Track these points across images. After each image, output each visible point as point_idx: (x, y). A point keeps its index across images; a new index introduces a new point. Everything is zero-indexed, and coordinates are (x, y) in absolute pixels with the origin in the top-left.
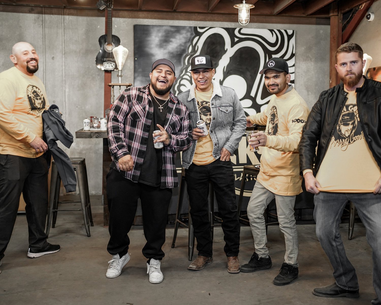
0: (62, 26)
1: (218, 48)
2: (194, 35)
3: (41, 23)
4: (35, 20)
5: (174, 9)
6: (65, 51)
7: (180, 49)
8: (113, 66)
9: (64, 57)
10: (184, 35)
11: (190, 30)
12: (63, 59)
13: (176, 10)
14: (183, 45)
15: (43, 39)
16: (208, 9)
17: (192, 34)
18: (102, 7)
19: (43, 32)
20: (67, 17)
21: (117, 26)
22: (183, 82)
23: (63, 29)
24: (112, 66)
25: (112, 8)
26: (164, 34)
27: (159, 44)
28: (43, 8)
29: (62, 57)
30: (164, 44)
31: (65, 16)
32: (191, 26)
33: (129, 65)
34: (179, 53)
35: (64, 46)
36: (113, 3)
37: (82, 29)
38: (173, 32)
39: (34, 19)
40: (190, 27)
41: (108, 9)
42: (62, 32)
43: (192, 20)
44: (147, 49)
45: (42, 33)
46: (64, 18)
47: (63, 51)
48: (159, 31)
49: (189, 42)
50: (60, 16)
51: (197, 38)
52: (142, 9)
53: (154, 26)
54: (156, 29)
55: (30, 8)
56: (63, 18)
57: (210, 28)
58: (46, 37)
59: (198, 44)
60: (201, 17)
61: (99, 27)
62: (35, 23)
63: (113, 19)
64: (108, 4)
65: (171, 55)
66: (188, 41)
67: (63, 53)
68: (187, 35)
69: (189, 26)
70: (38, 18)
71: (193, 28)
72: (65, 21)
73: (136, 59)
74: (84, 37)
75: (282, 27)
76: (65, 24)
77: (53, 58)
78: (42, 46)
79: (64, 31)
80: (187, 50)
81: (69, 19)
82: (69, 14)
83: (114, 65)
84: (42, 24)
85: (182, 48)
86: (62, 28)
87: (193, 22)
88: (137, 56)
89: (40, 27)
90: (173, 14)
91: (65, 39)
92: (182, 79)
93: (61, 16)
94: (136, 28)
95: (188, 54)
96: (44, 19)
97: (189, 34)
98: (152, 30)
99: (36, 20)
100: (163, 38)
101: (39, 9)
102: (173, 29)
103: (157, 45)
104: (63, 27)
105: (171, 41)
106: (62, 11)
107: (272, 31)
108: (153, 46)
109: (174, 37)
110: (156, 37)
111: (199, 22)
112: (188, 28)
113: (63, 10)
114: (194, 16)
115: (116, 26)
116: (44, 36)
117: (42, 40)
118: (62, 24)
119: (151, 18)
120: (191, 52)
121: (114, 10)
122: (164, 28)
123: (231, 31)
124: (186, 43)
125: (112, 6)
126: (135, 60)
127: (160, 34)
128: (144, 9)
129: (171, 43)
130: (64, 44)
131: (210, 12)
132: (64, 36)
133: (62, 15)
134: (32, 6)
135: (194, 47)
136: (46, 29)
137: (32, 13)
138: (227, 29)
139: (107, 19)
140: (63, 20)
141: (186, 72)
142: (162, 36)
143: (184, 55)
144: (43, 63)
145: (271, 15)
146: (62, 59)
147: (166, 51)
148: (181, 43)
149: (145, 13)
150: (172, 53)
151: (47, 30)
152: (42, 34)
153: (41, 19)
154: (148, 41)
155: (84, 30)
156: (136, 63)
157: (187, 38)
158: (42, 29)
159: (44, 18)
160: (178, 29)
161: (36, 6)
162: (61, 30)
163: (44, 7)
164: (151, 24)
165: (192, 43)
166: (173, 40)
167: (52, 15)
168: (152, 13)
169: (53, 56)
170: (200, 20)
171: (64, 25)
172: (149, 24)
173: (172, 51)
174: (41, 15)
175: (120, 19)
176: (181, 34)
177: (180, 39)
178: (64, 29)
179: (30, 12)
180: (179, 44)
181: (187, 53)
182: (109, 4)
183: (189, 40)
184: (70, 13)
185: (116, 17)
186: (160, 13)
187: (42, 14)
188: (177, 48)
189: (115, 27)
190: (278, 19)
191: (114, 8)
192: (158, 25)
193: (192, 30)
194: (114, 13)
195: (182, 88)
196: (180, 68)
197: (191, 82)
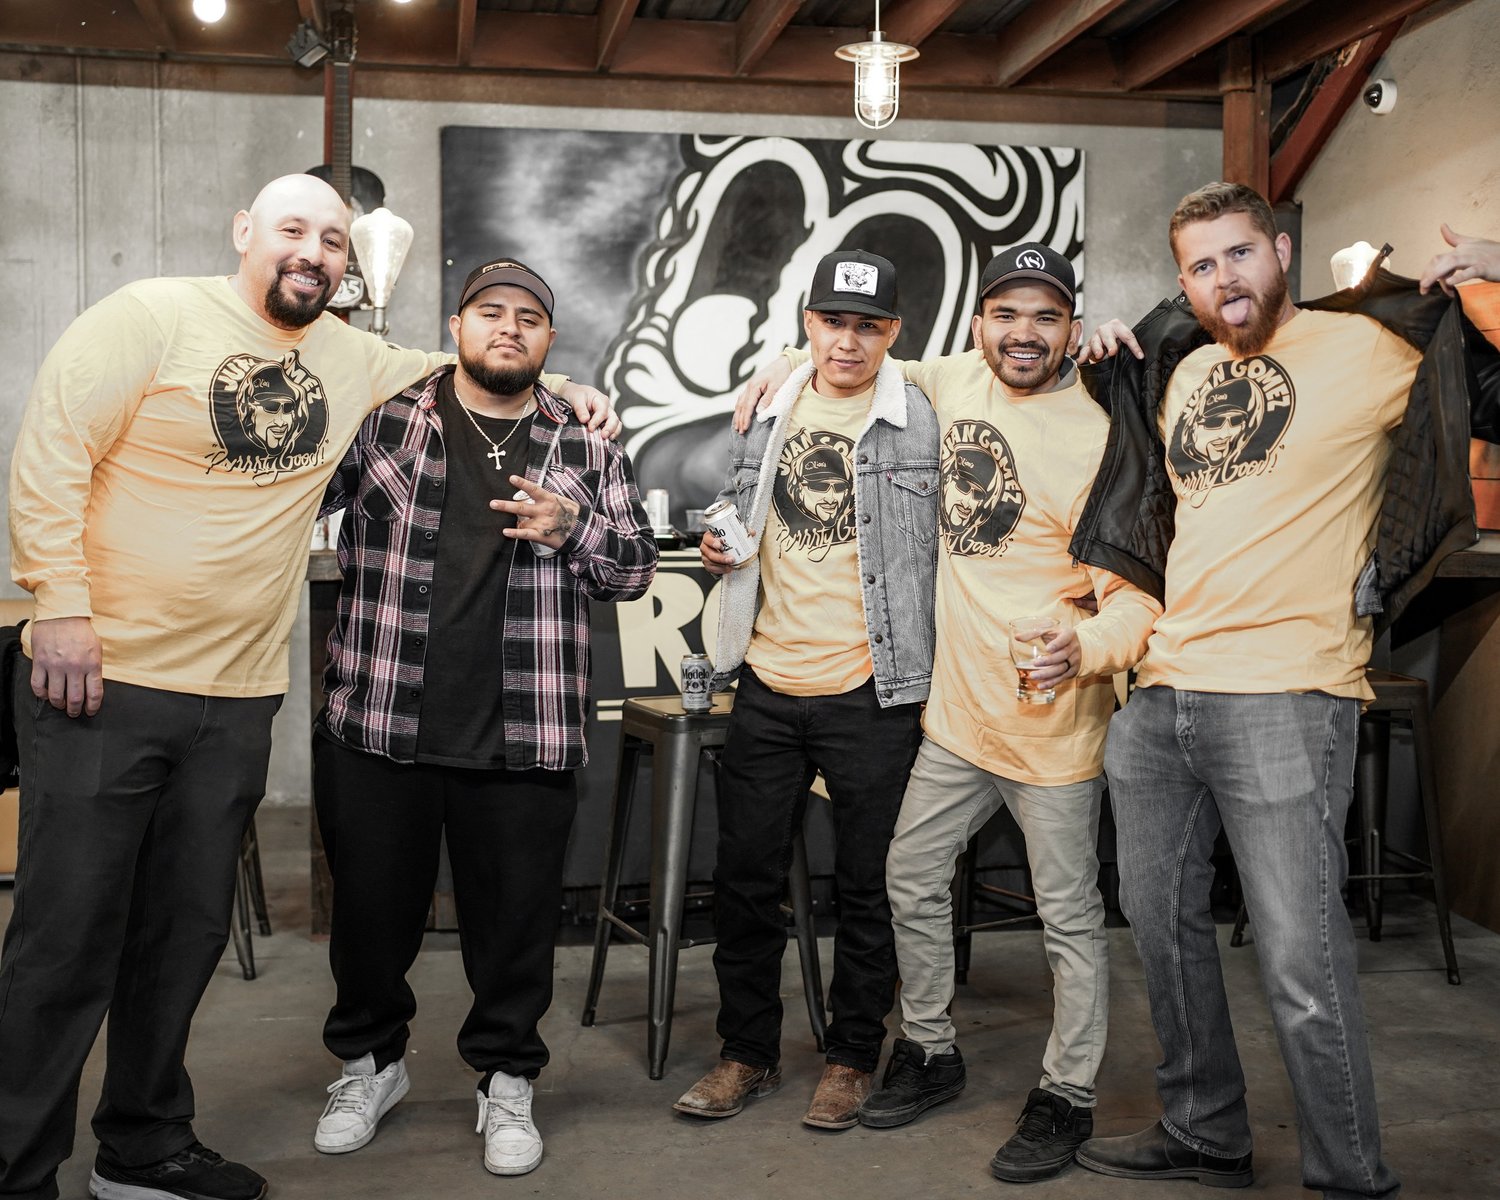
0: (154, 132)
1: (778, 219)
2: (682, 166)
3: (68, 119)
4: (44, 107)
5: (600, 63)
6: (163, 229)
7: (627, 221)
8: (356, 290)
9: (163, 253)
10: (643, 168)
11: (665, 147)
12: (159, 262)
13: (609, 68)
14: (638, 205)
15: (77, 183)
16: (737, 66)
17: (672, 165)
18: (312, 57)
19: (77, 155)
20: (173, 96)
21: (373, 129)
22: (637, 354)
23: (157, 143)
24: (352, 292)
25: (353, 58)
26: (561, 162)
27: (540, 201)
28: (79, 61)
29: (155, 257)
30: (563, 203)
31: (166, 93)
32: (670, 131)
33: (420, 286)
34: (621, 238)
35: (163, 210)
36: (355, 40)
37: (234, 144)
38: (597, 156)
39: (39, 104)
40: (667, 137)
41: (337, 64)
42: (154, 152)
43: (673, 109)
44: (495, 225)
45: (73, 157)
46: (161, 100)
47: (158, 230)
48: (541, 151)
49: (660, 194)
50: (146, 94)
51: (695, 177)
52: (474, 65)
53: (520, 132)
54: (529, 144)
55: (24, 58)
56: (157, 99)
57: (747, 139)
58: (90, 175)
59: (697, 205)
60: (709, 94)
61: (300, 134)
62: (46, 120)
63: (359, 104)
64: (337, 43)
65: (591, 248)
66: (658, 190)
67: (159, 238)
68: (654, 168)
69: (662, 130)
70: (59, 99)
71: (677, 140)
72: (166, 112)
73: (450, 262)
74: (241, 175)
75: (1031, 135)
76: (166, 123)
77: (117, 259)
78: (74, 210)
79: (161, 151)
80: (653, 228)
81: (180, 102)
82: (180, 85)
83: (359, 286)
84: (73, 121)
85: (635, 218)
86: (154, 141)
87: (679, 114)
88: (453, 250)
89: (65, 134)
90: (598, 84)
91: (166, 181)
92: (635, 342)
93: (148, 91)
94: (450, 138)
95: (659, 244)
96: (80, 104)
97: (661, 165)
98: (513, 147)
99: (50, 108)
100: (557, 181)
101: (63, 64)
102: (596, 145)
103: (534, 208)
104: (157, 135)
105: (590, 193)
106: (156, 73)
107: (990, 151)
108: (517, 210)
109: (602, 177)
110: (528, 173)
111: (700, 117)
112: (656, 139)
113: (159, 69)
114: (680, 93)
115: (369, 133)
116: (81, 171)
117: (73, 185)
118: (153, 124)
119: (511, 100)
120: (670, 236)
121: (358, 66)
122: (563, 140)
123: (827, 154)
124: (647, 199)
125: (351, 52)
126: (444, 268)
127: (546, 165)
128: (482, 64)
129: (588, 200)
130: (163, 204)
131: (745, 75)
132: (162, 171)
133: (152, 86)
134: (34, 54)
135: (681, 217)
136: (88, 143)
137: (34, 80)
138: (812, 145)
139: (330, 103)
140: (157, 107)
141: (651, 313)
142: (554, 173)
143: (643, 247)
144: (78, 278)
145: (988, 88)
146: (155, 263)
147: (569, 232)
148: (628, 198)
149: (486, 80)
150: (594, 240)
151: (93, 149)
152: (74, 162)
153: (71, 103)
154: (498, 190)
155: (241, 146)
156: (451, 278)
157: (652, 179)
158: (74, 144)
159: (80, 99)
160: (618, 145)
161: (49, 53)
162: (150, 149)
163: (83, 57)
164: (511, 125)
165: (673, 199)
166: (597, 186)
167: (112, 89)
168: (516, 80)
169: (115, 250)
170: (709, 109)
171: (161, 128)
172: (503, 125)
173: (594, 232)
174: (69, 88)
175: (388, 103)
176: (629, 163)
177: (626, 184)
178: (162, 142)
179: (26, 75)
180: (621, 204)
181: (653, 238)
182: (341, 42)
183: (663, 189)
184: (184, 78)
185: (370, 94)
186: (548, 81)
187: (75, 82)
188: (613, 218)
189: (365, 134)
190: (1017, 103)
191: (361, 60)
192: (536, 125)
193: (672, 150)
194: (362, 79)
195: (634, 379)
196: (625, 298)
197: (668, 353)
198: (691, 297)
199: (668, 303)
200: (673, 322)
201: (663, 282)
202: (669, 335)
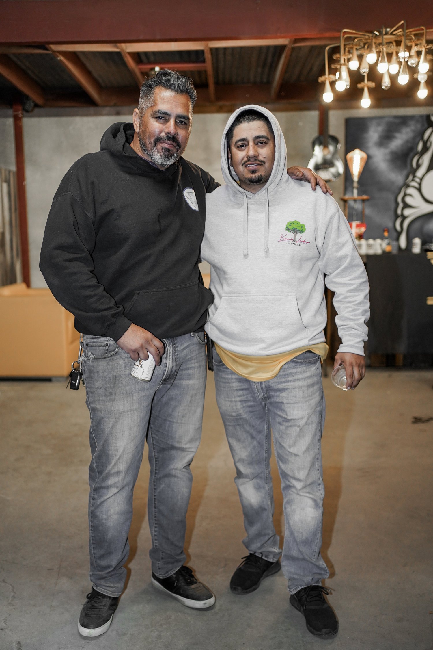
2: (426, 125)
7: (407, 146)
10: (413, 128)
11: (420, 120)
14: (410, 140)
17: (423, 125)
22: (410, 191)
26: (386, 127)
27: (378, 141)
30: (386, 141)
32: (422, 114)
34: (405, 152)
38: (398, 125)
40: (421, 116)
43: (422, 106)
48: (378, 124)
49: (419, 136)
51: (430, 129)
53: (372, 119)
54: (374, 122)
59: (431, 139)
65: (394, 156)
66: (417, 135)
68: (417, 127)
69: (420, 114)
71: (425, 117)
80: (416, 148)
85: (410, 145)
87: (425, 108)
92: (408, 186)
94: (348, 122)
95: (418, 153)
97: (419, 126)
98: (370, 124)
100: (384, 134)
102: (397, 121)
103: (376, 143)
105: (395, 137)
108: (370, 144)
109: (399, 132)
110: (374, 132)
111: (432, 108)
112: (417, 117)
120: (422, 150)
122: (386, 120)
124: (414, 138)
127: (380, 129)
129: (394, 140)
135: (425, 144)
141: (414, 176)
142: (383, 131)
143: (412, 154)
147: (388, 151)
148: (408, 138)
150: (395, 153)
154: (365, 138)
157: (416, 131)
160: (404, 121)
164: (369, 116)
165: (422, 138)
166: (397, 135)
172: (366, 116)
173: (396, 150)
176: (408, 126)
177: (407, 134)
180: (405, 140)
181: (416, 151)
183: (419, 134)
188: (402, 145)
192: (377, 115)
193: (423, 121)
195: (408, 200)
196: (405, 172)
197: (419, 190)
198: (429, 170)
199: (420, 173)
200: (421, 179)
201: (418, 166)
202: (420, 184)
